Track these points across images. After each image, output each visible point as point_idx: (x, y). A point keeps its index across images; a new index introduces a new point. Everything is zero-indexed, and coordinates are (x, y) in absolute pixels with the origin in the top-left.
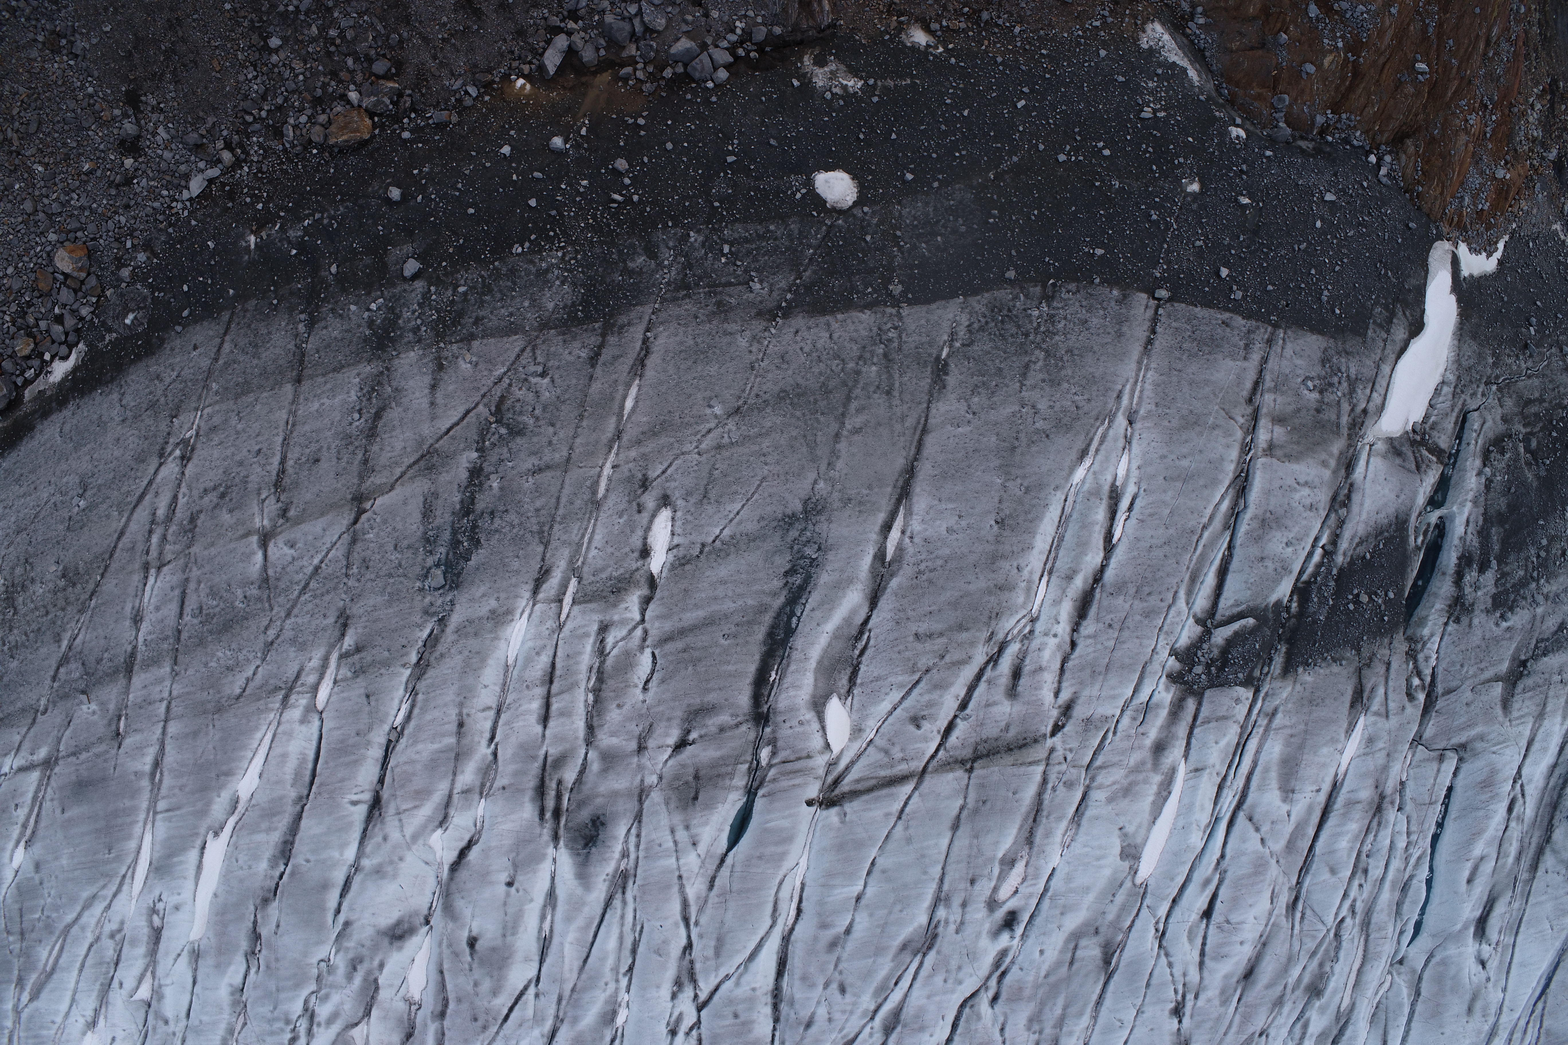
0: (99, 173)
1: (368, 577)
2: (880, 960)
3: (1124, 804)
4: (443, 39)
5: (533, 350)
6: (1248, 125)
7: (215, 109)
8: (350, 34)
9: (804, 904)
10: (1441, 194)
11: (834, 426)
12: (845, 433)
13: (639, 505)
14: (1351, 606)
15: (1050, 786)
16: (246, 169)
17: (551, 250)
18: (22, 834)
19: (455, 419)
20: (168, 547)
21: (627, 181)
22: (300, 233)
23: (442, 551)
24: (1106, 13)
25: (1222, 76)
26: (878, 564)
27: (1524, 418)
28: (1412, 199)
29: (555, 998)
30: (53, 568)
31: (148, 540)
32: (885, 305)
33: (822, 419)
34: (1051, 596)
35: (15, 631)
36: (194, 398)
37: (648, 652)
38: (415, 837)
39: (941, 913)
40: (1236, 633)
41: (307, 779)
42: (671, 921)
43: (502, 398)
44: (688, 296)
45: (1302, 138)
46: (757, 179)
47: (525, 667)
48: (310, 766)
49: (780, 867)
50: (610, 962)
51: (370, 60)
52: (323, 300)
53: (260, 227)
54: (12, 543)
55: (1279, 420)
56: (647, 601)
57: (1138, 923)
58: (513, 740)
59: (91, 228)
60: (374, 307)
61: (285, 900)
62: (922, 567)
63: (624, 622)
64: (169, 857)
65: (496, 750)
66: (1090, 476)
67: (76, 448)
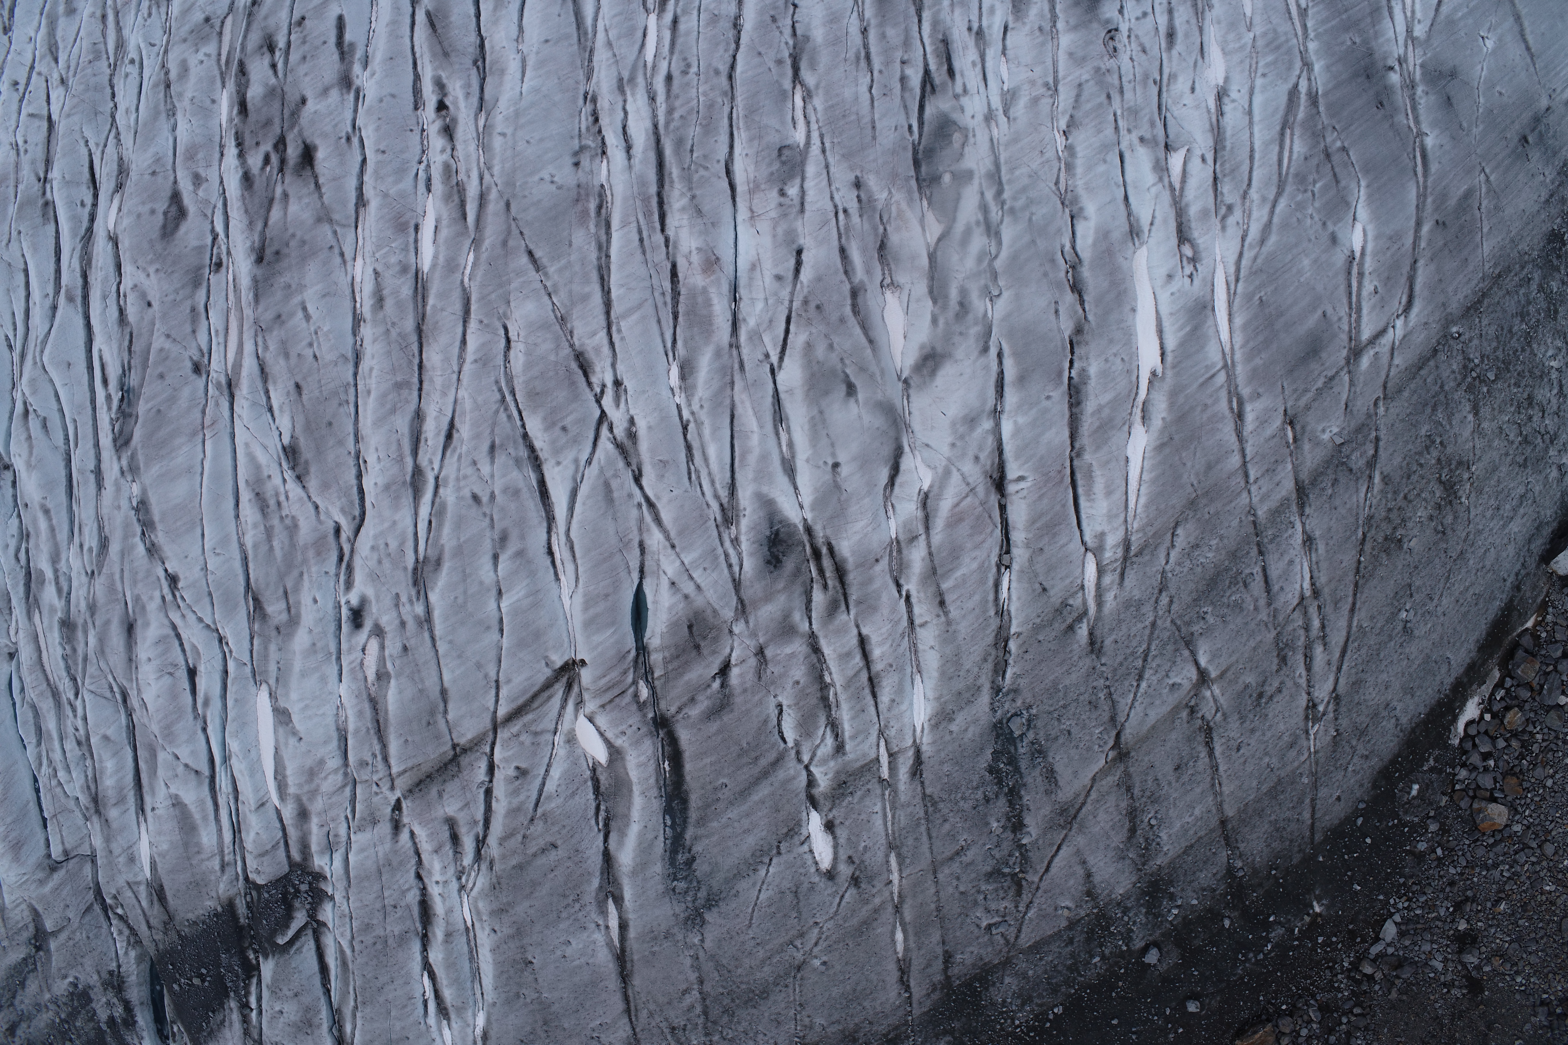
0: (1489, 905)
1: (1087, 696)
2: (454, 543)
3: (309, 762)
5: (1007, 942)
7: (1393, 1007)
9: (548, 562)
11: (707, 987)
12: (696, 987)
13: (853, 863)
14: (204, 972)
15: (379, 758)
16: (1346, 965)
17: (1027, 1022)
18: (1362, 264)
19: (1057, 860)
20: (1300, 623)
22: (1273, 935)
23: (1023, 749)
26: (616, 893)
29: (747, 368)
30: (1413, 543)
31: (1323, 619)
34: (457, 914)
35: (1433, 462)
36: (1322, 760)
37: (791, 743)
38: (947, 473)
39: (419, 609)
40: (288, 927)
41: (1079, 476)
42: (665, 500)
43: (1019, 893)
44: (886, 1036)
47: (902, 681)
48: (1080, 490)
49: (585, 595)
50: (707, 431)
52: (1227, 894)
53: (1313, 923)
54: (1464, 541)
56: (811, 782)
57: (246, 645)
58: (885, 611)
59: (1481, 852)
60: (1175, 911)
61: (1059, 344)
62: (577, 906)
63: (824, 762)
64: (1195, 329)
65: (899, 592)
66: (470, 1023)
67: (1428, 658)
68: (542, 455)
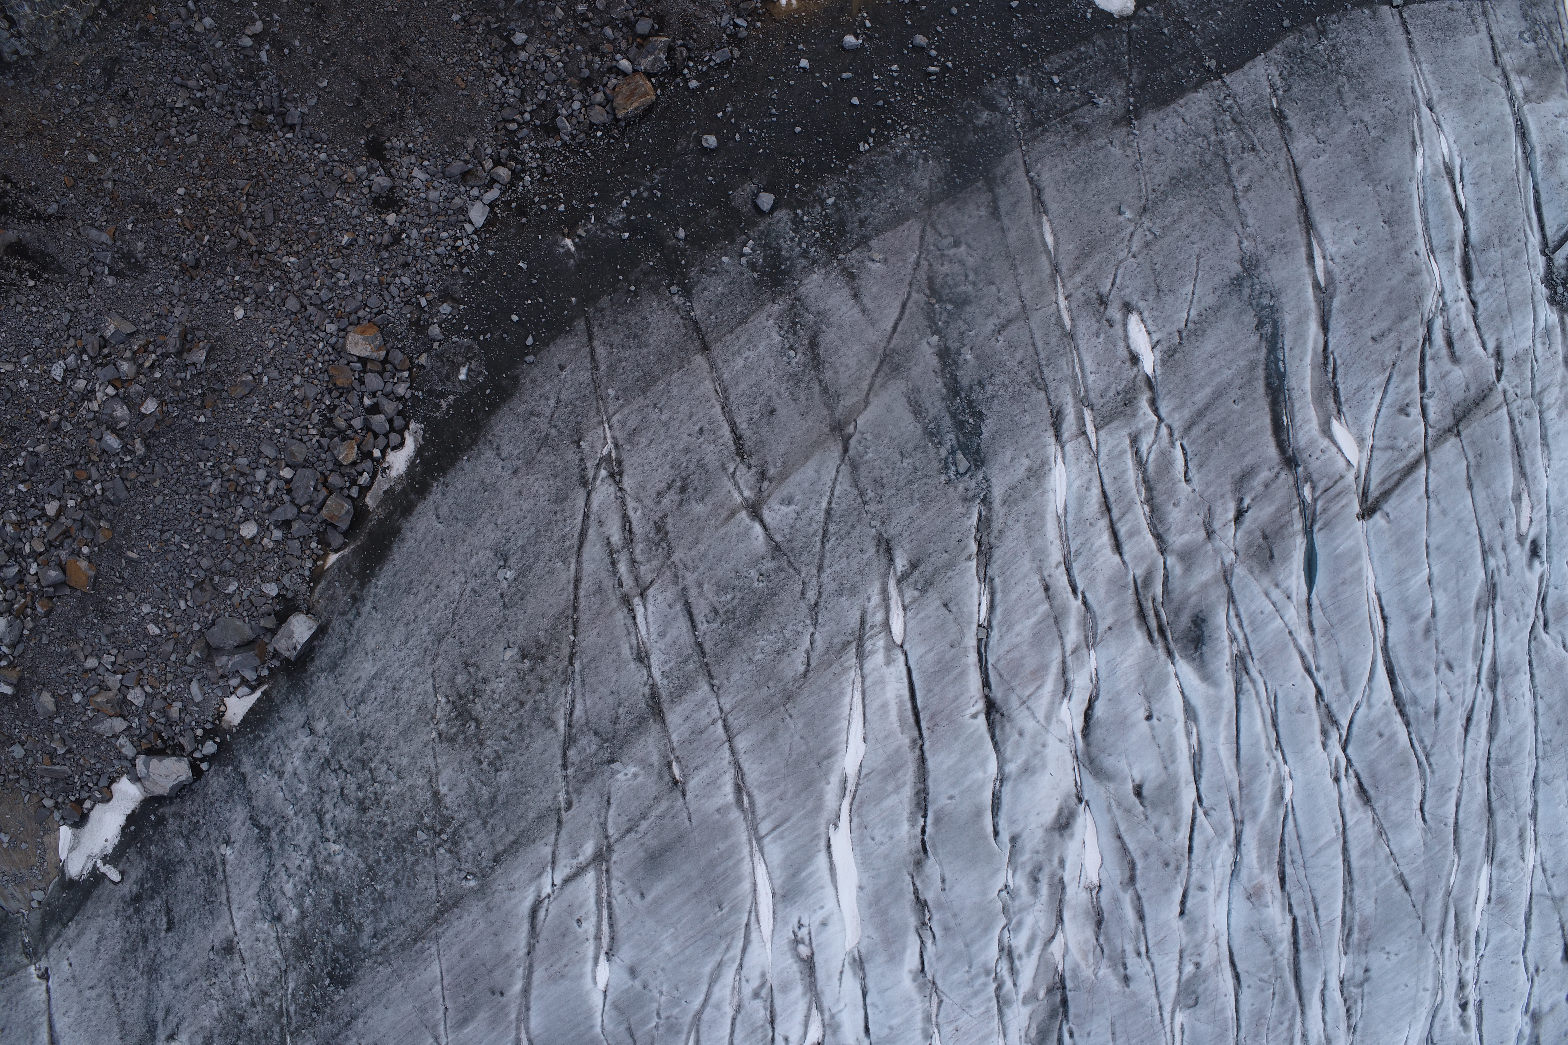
0: (361, 241)
1: (888, 494)
2: (1467, 625)
5: (933, 227)
7: (472, 129)
9: (1387, 613)
11: (1229, 192)
12: (1240, 194)
13: (1107, 320)
15: (1516, 422)
16: (528, 178)
17: (897, 136)
18: (598, 948)
19: (896, 315)
20: (642, 568)
21: (934, 53)
22: (621, 216)
23: (950, 437)
26: (1318, 293)
29: (1227, 804)
30: (506, 656)
31: (615, 572)
32: (1210, 80)
33: (1216, 189)
34: (1444, 270)
35: (488, 742)
36: (592, 414)
37: (1177, 446)
38: (1048, 718)
39: (1491, 563)
41: (912, 720)
42: (1298, 676)
43: (930, 279)
44: (1045, 130)
46: (1045, 13)
47: (1078, 508)
48: (908, 704)
50: (1263, 742)
51: (630, 24)
52: (686, 266)
53: (572, 228)
54: (437, 655)
55: (1519, 72)
56: (1153, 402)
58: (1101, 579)
59: (374, 301)
60: (747, 250)
61: (940, 851)
62: (1352, 280)
63: (1147, 427)
64: (795, 875)
65: (1084, 597)
66: (1427, 161)
67: (469, 525)
68: (1394, 709)
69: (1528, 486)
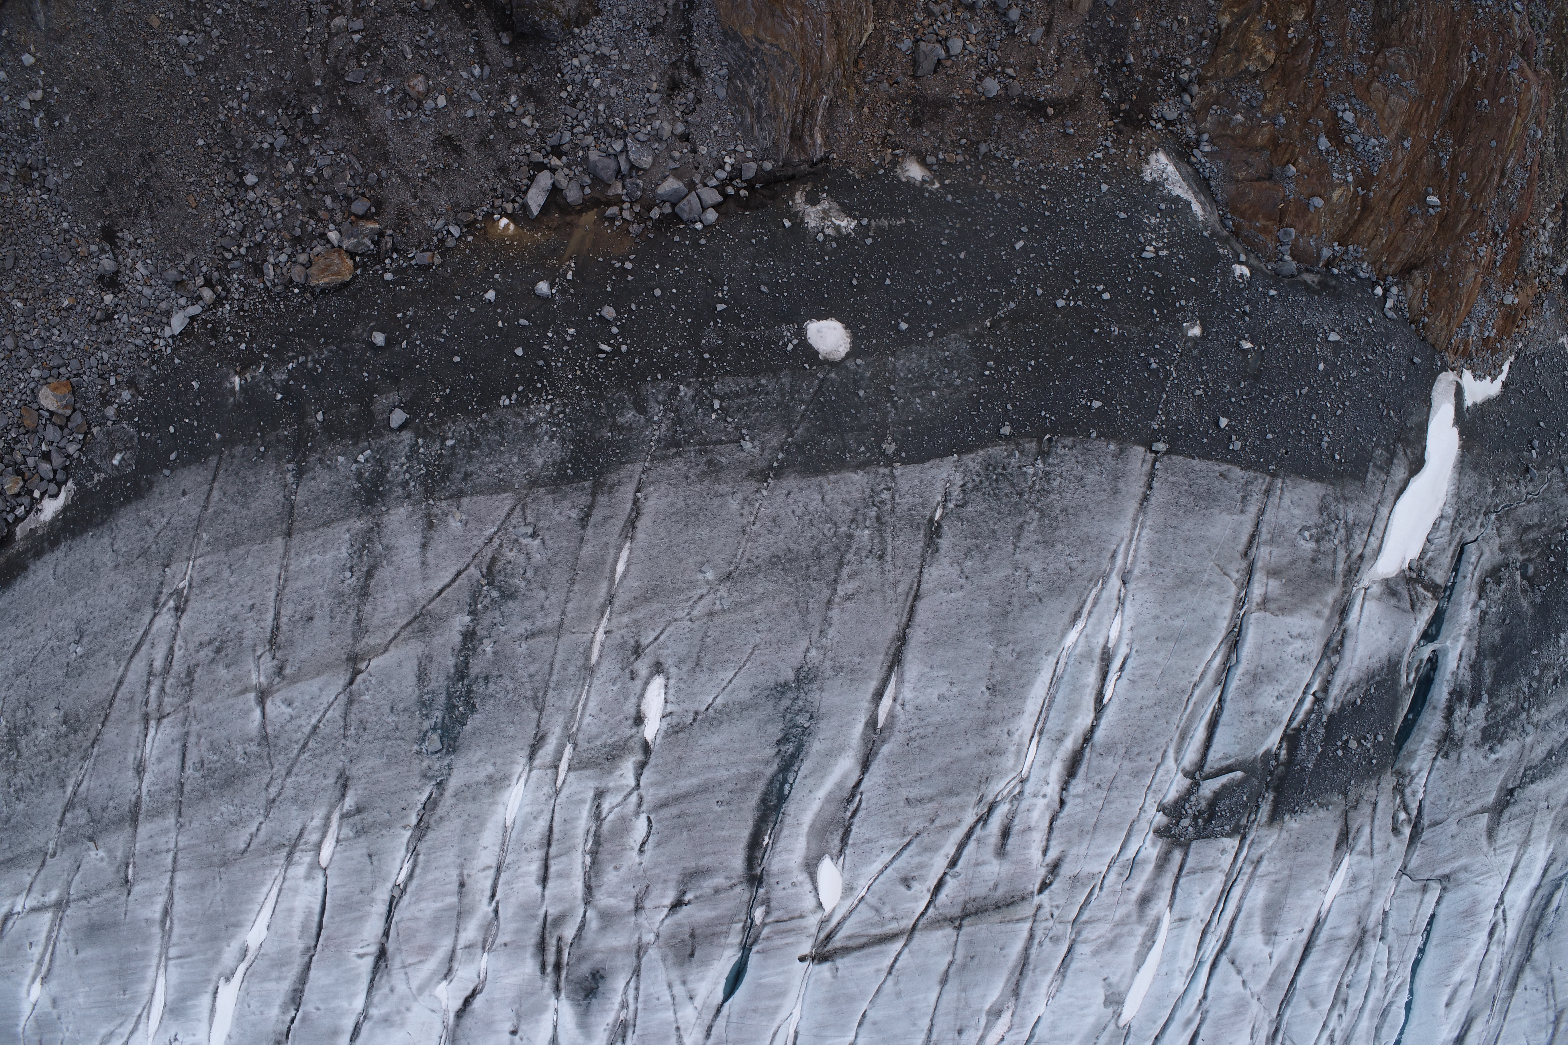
0: (79, 309)
1: (365, 738)
3: (1108, 956)
4: (423, 178)
5: (523, 509)
6: (1254, 261)
7: (193, 246)
8: (327, 173)
10: (1448, 324)
11: (827, 593)
12: (837, 600)
13: (632, 672)
14: (1340, 753)
15: (1036, 941)
16: (227, 307)
17: (539, 402)
18: (38, 971)
19: (447, 580)
20: (166, 699)
21: (615, 330)
22: (284, 377)
23: (438, 715)
24: (1109, 144)
25: (1227, 205)
26: (870, 732)
27: (1522, 545)
28: (1417, 330)
30: (54, 714)
31: (147, 691)
32: (878, 465)
33: (814, 585)
34: (1041, 758)
35: (20, 774)
36: (185, 547)
37: (643, 817)
38: (421, 989)
40: (1224, 786)
41: (314, 931)
43: (493, 560)
44: (678, 454)
45: (1307, 271)
46: (747, 328)
47: (523, 831)
48: (316, 918)
49: (774, 1018)
51: (349, 200)
52: (310, 450)
53: (244, 369)
54: (12, 685)
55: (1274, 573)
56: (641, 766)
58: (513, 900)
59: (74, 364)
60: (361, 458)
62: (913, 734)
63: (619, 788)
64: (184, 999)
65: (497, 908)
66: (1082, 639)
67: (70, 593)
69: (1016, 1006)
